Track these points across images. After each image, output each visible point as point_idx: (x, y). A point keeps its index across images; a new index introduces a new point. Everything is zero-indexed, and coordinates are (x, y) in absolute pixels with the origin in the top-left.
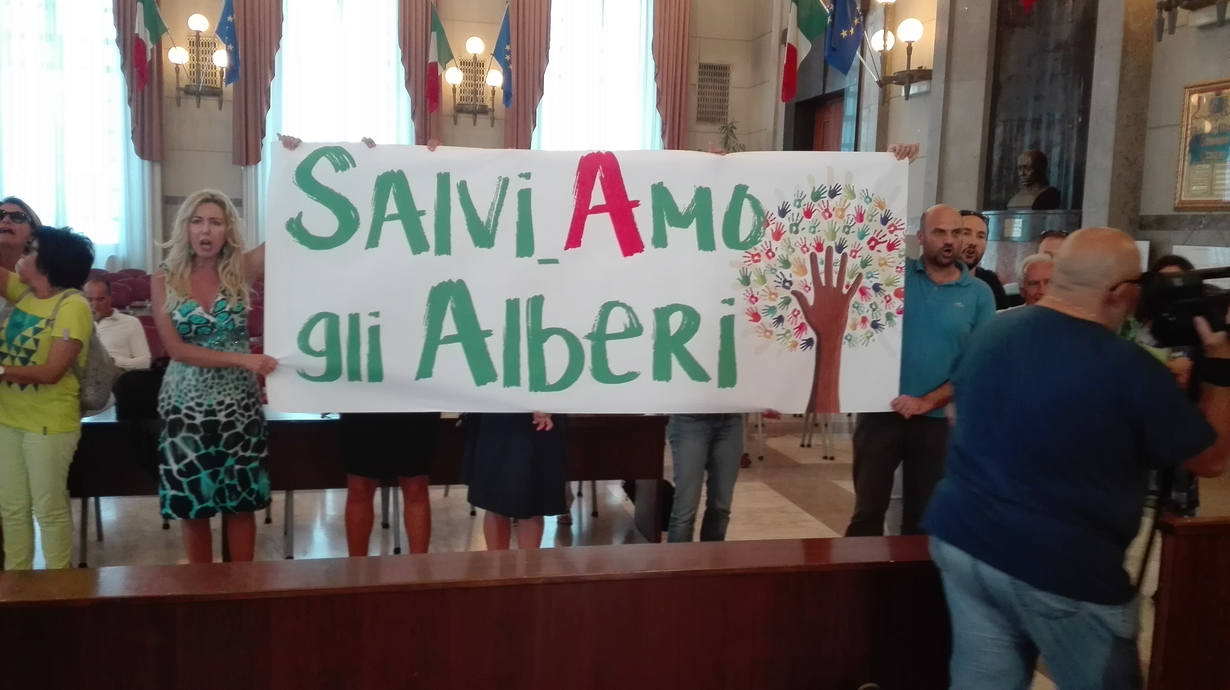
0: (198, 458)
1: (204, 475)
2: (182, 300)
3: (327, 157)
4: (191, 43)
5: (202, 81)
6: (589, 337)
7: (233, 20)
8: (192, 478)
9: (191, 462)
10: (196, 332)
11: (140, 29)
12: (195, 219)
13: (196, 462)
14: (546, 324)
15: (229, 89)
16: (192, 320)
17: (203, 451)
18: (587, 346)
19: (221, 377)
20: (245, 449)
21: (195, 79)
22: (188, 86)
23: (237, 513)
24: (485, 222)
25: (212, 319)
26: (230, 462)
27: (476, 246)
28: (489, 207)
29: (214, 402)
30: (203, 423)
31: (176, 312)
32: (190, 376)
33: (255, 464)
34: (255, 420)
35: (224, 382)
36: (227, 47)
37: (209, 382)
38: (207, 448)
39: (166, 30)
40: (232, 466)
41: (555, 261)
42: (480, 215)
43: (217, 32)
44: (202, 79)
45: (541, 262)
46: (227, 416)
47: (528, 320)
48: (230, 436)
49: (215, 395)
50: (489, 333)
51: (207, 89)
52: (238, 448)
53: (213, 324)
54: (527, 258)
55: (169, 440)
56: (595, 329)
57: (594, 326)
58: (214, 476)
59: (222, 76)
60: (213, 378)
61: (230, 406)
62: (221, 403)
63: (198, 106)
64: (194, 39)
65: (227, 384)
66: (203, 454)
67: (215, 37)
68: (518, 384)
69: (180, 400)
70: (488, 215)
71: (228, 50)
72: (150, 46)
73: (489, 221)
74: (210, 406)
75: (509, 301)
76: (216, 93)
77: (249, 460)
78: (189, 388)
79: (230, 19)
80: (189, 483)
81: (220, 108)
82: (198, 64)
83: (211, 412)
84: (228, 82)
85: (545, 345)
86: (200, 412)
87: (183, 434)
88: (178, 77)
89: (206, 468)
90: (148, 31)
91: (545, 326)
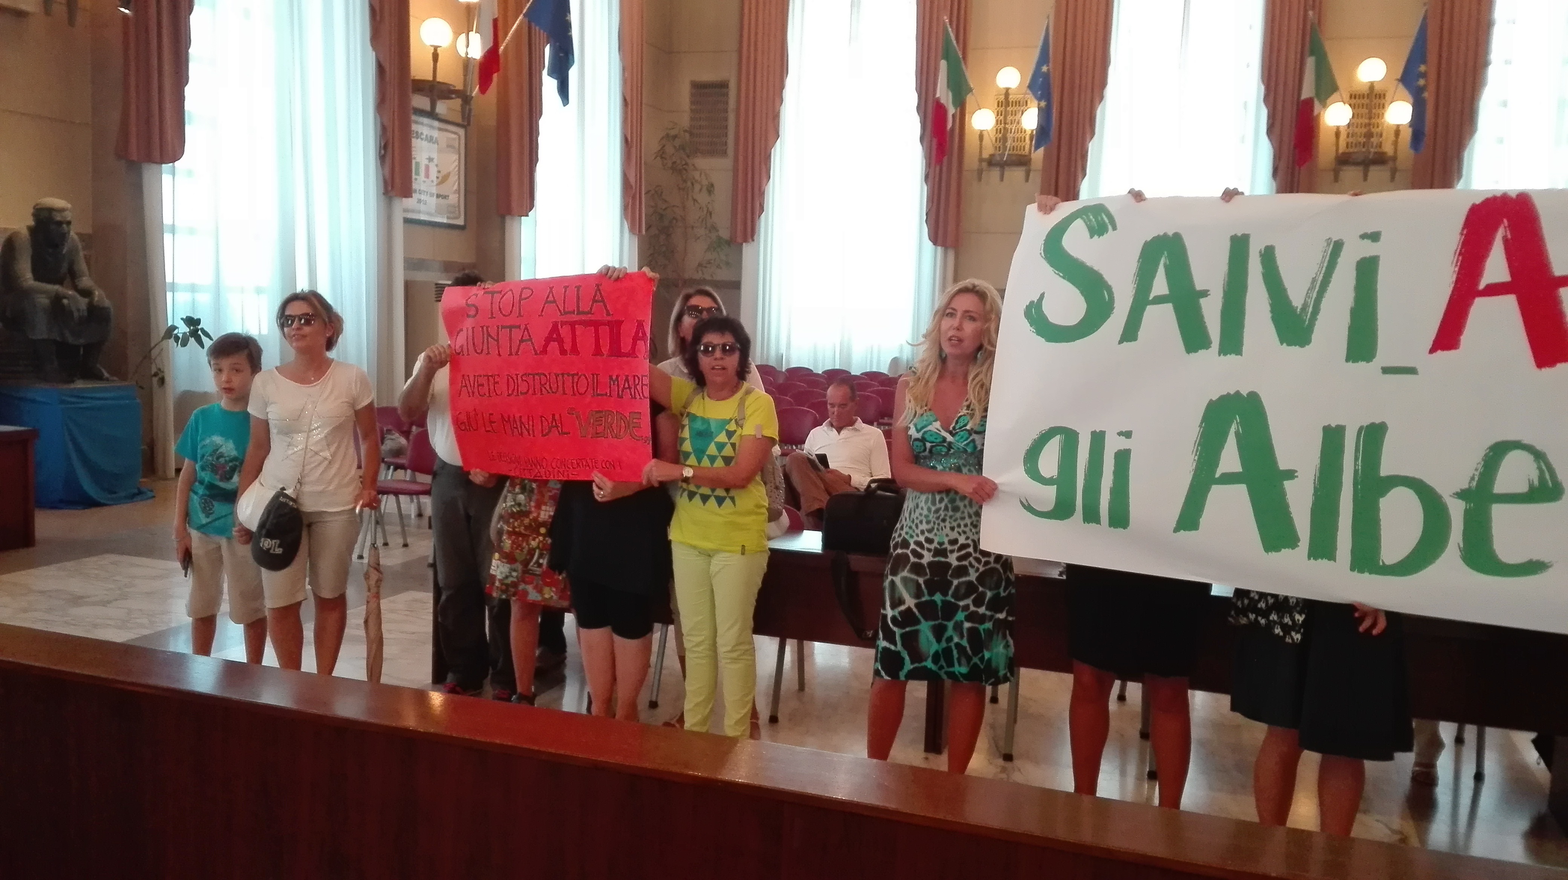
0: (917, 605)
1: (925, 628)
2: (919, 411)
3: (1082, 218)
4: (999, 104)
5: (1008, 148)
6: (1462, 495)
7: (1048, 70)
8: (907, 629)
9: (909, 609)
10: (931, 451)
11: (943, 93)
12: (948, 311)
13: (915, 610)
14: (1386, 469)
15: (1038, 155)
16: (927, 436)
17: (926, 598)
18: (1457, 510)
19: (956, 509)
20: (978, 602)
21: (1001, 146)
22: (992, 156)
23: (964, 682)
24: (1300, 307)
25: (949, 438)
26: (960, 616)
27: (1282, 343)
28: (1308, 285)
29: (946, 540)
30: (930, 564)
31: (912, 426)
32: (922, 504)
33: (988, 625)
34: (993, 570)
35: (958, 515)
36: (1039, 104)
37: (942, 513)
38: (931, 594)
39: (970, 90)
40: (962, 622)
41: (1412, 371)
42: (1292, 297)
43: (1030, 87)
44: (1009, 144)
45: (1386, 370)
46: (959, 559)
47: (1356, 459)
48: (959, 584)
49: (948, 531)
50: (1290, 474)
51: (1014, 158)
52: (969, 601)
53: (950, 443)
54: (1364, 363)
55: (890, 578)
56: (1474, 484)
57: (1472, 479)
58: (939, 632)
59: (1031, 140)
60: (946, 508)
61: (964, 547)
62: (954, 542)
63: (1002, 179)
64: (1002, 98)
65: (963, 518)
66: (926, 601)
67: (1026, 94)
68: (1332, 557)
69: (911, 532)
70: (1306, 297)
71: (1040, 109)
72: (951, 110)
73: (1305, 306)
74: (941, 544)
75: (1327, 429)
76: (1023, 161)
77: (982, 619)
78: (920, 518)
79: (1044, 69)
80: (903, 636)
81: (1027, 180)
82: (1005, 128)
83: (941, 552)
84: (1037, 147)
85: (1383, 502)
86: (929, 550)
87: (905, 573)
88: (981, 145)
89: (926, 619)
90: (950, 94)
91: (1384, 471)
